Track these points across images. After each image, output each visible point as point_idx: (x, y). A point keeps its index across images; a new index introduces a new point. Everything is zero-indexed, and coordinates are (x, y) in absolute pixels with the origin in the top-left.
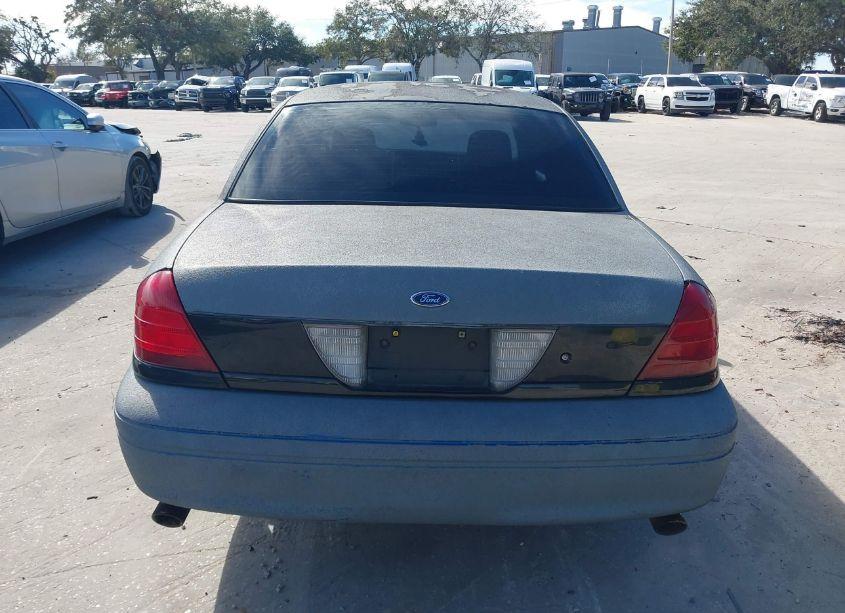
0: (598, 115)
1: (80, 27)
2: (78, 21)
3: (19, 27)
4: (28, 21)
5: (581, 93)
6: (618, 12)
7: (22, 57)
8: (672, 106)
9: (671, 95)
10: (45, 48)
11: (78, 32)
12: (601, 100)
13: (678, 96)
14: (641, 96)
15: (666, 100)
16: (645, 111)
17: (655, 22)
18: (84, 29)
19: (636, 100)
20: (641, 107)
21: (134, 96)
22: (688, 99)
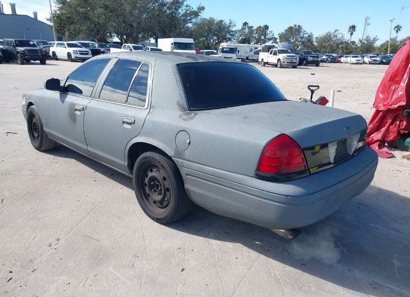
0: (39, 62)
5: (28, 50)
6: (13, 7)
8: (73, 57)
9: (71, 52)
12: (40, 54)
13: (75, 52)
14: (53, 52)
15: (69, 55)
16: (57, 59)
17: (34, 14)
19: (51, 54)
20: (55, 57)
22: (80, 54)
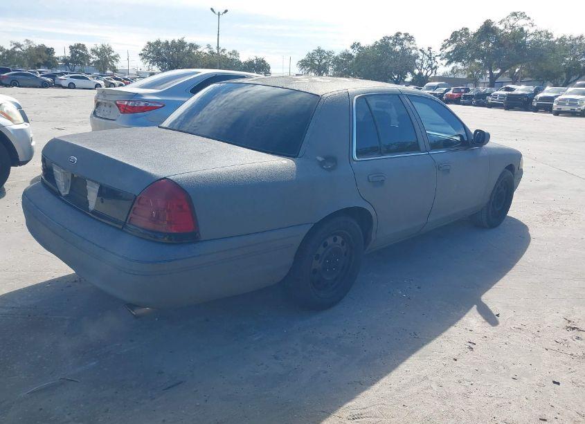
1: (449, 53)
2: (449, 49)
3: (421, 53)
4: (426, 50)
7: (417, 71)
10: (430, 66)
11: (447, 56)
18: (451, 54)
21: (465, 97)
